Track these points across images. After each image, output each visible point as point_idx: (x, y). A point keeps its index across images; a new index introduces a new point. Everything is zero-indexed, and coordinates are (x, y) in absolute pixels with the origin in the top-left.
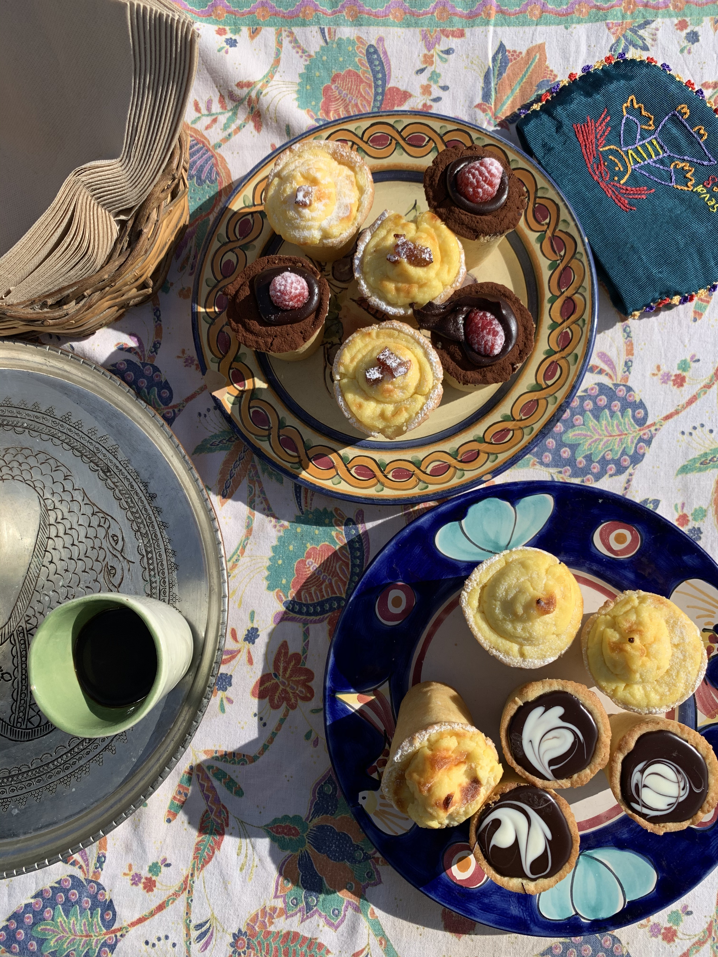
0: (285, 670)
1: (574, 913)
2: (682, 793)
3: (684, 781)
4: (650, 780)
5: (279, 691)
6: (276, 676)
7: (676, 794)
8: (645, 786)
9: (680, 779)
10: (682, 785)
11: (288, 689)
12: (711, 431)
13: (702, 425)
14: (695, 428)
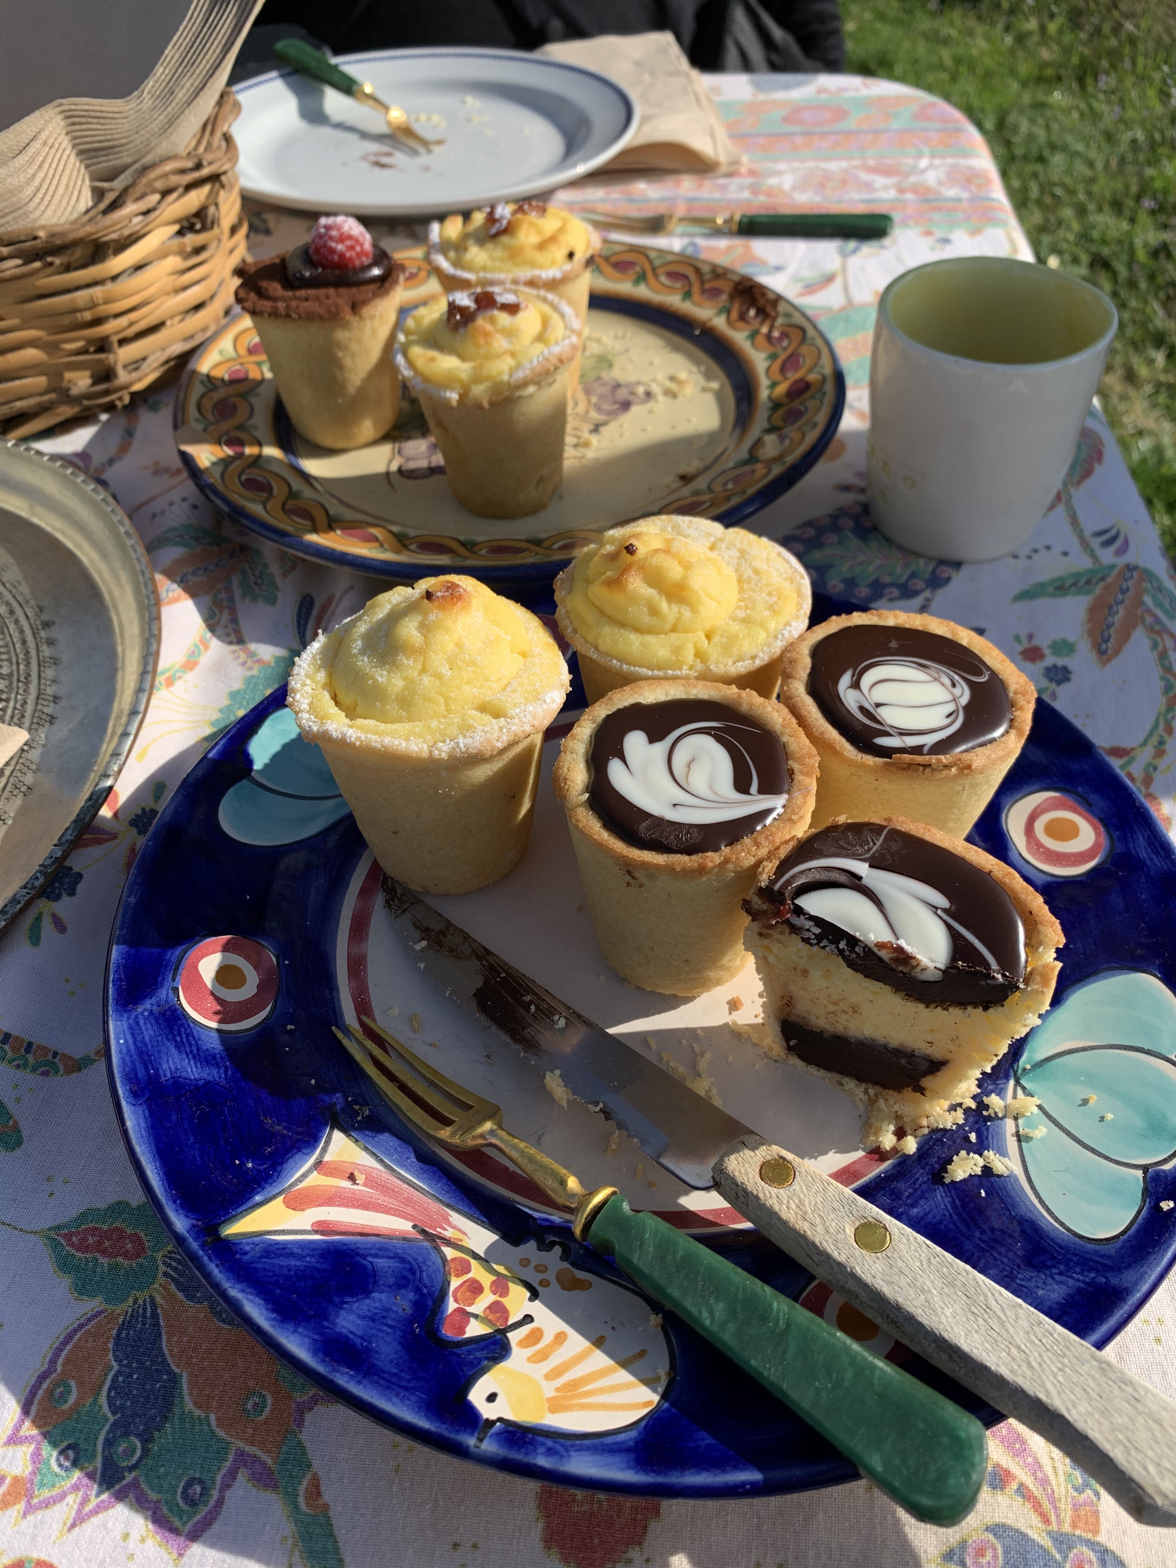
1: (1140, 1174)
2: (957, 691)
3: (946, 675)
4: (879, 694)
7: (949, 697)
8: (878, 705)
9: (936, 675)
10: (947, 682)
12: (1066, 554)
13: (1048, 548)
14: (1036, 551)
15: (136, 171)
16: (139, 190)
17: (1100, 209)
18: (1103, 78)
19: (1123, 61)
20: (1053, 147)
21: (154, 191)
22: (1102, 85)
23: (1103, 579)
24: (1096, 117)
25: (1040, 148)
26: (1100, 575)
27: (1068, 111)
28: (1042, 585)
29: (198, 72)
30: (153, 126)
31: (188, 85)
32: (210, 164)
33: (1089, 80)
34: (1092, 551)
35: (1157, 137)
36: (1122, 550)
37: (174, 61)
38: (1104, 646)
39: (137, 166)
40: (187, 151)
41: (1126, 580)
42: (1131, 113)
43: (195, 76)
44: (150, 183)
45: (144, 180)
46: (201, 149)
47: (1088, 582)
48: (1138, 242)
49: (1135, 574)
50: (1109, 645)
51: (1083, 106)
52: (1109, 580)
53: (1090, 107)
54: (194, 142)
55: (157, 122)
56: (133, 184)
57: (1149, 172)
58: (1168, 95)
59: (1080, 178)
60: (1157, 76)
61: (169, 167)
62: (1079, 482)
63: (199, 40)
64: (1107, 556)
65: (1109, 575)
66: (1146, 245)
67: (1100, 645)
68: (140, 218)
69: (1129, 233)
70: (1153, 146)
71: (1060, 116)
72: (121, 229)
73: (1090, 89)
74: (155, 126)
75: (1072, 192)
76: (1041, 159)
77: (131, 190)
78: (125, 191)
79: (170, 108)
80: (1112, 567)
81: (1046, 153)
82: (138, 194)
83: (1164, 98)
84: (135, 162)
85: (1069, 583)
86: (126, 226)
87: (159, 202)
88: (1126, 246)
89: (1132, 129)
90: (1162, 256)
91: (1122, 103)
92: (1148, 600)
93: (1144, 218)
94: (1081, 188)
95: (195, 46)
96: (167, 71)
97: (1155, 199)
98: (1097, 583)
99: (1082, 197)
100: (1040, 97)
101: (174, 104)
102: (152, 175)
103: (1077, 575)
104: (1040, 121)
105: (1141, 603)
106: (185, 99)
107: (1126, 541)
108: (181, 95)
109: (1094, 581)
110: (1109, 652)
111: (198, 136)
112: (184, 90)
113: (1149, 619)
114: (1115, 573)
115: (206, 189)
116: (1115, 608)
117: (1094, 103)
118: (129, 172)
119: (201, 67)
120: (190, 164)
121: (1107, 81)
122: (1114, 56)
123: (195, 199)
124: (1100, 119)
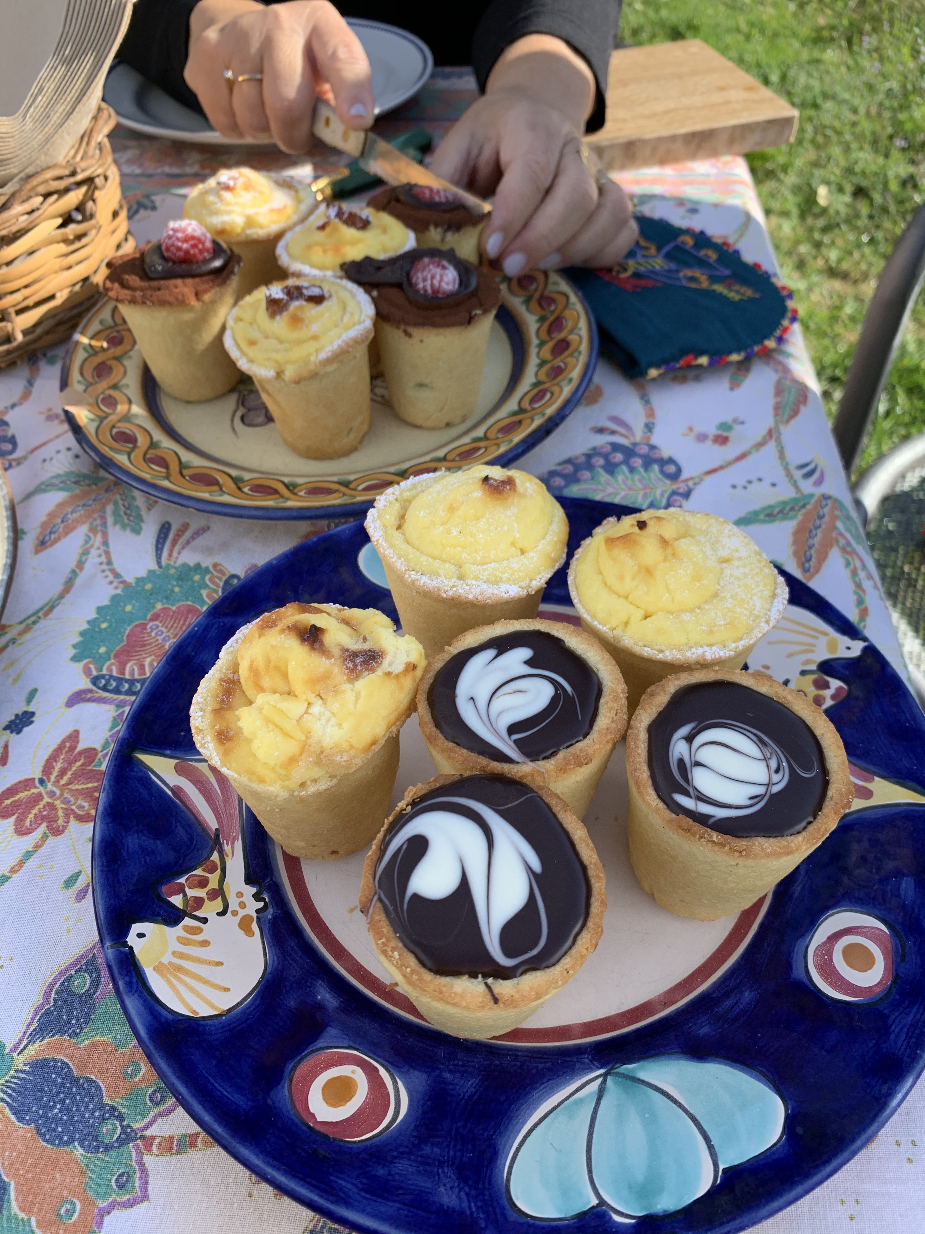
0: (63, 772)
1: (595, 1202)
2: (776, 778)
3: (776, 757)
4: (706, 755)
5: (41, 805)
6: (41, 781)
7: (764, 780)
8: (698, 764)
9: (768, 755)
10: (773, 764)
11: (58, 803)
12: (774, 485)
13: (760, 480)
14: (750, 482)
15: (21, 179)
16: (24, 194)
17: (861, 148)
18: (866, 39)
19: (882, 25)
20: (826, 96)
21: (37, 195)
22: (866, 45)
23: (804, 506)
24: (860, 70)
25: (815, 97)
26: (802, 503)
27: (837, 66)
28: (756, 513)
29: (68, 99)
30: (34, 143)
31: (61, 110)
32: (83, 171)
33: (855, 40)
34: (795, 482)
35: (909, 87)
36: (819, 482)
37: (50, 90)
38: (807, 565)
39: (22, 175)
40: (67, 160)
41: (822, 508)
42: (888, 68)
43: (66, 103)
44: (34, 188)
45: (28, 187)
46: (78, 158)
47: (792, 509)
48: (891, 174)
49: (829, 502)
50: (812, 563)
51: (851, 62)
52: (809, 507)
53: (856, 62)
54: (73, 152)
55: (37, 140)
56: (19, 191)
57: (902, 116)
58: (918, 52)
59: (846, 121)
60: (910, 37)
61: (49, 174)
62: (788, 421)
63: (69, 74)
64: (807, 486)
65: (808, 503)
66: (897, 176)
67: (803, 564)
68: (26, 217)
69: (884, 166)
70: (906, 94)
71: (832, 69)
72: (9, 226)
73: (855, 48)
74: (35, 143)
75: (839, 133)
76: (816, 106)
77: (17, 195)
78: (13, 195)
79: (47, 129)
80: (811, 496)
81: (819, 101)
82: (24, 198)
83: (915, 54)
84: (20, 172)
85: (776, 510)
86: (15, 223)
87: (42, 203)
88: (881, 177)
89: (889, 81)
90: (909, 186)
91: (881, 60)
92: (839, 525)
93: (895, 154)
94: (847, 128)
95: (67, 78)
96: (45, 99)
97: (906, 139)
98: (799, 510)
99: (848, 137)
100: (816, 54)
101: (50, 125)
102: (35, 182)
103: (784, 503)
104: (815, 74)
105: (835, 528)
106: (58, 122)
107: (822, 475)
108: (55, 118)
109: (797, 508)
110: (812, 570)
111: (77, 146)
112: (58, 114)
113: (842, 542)
114: (813, 501)
115: (83, 189)
116: (814, 532)
117: (860, 60)
118: (16, 180)
119: (71, 95)
120: (67, 172)
121: (869, 41)
122: (876, 20)
123: (74, 197)
124: (863, 73)
